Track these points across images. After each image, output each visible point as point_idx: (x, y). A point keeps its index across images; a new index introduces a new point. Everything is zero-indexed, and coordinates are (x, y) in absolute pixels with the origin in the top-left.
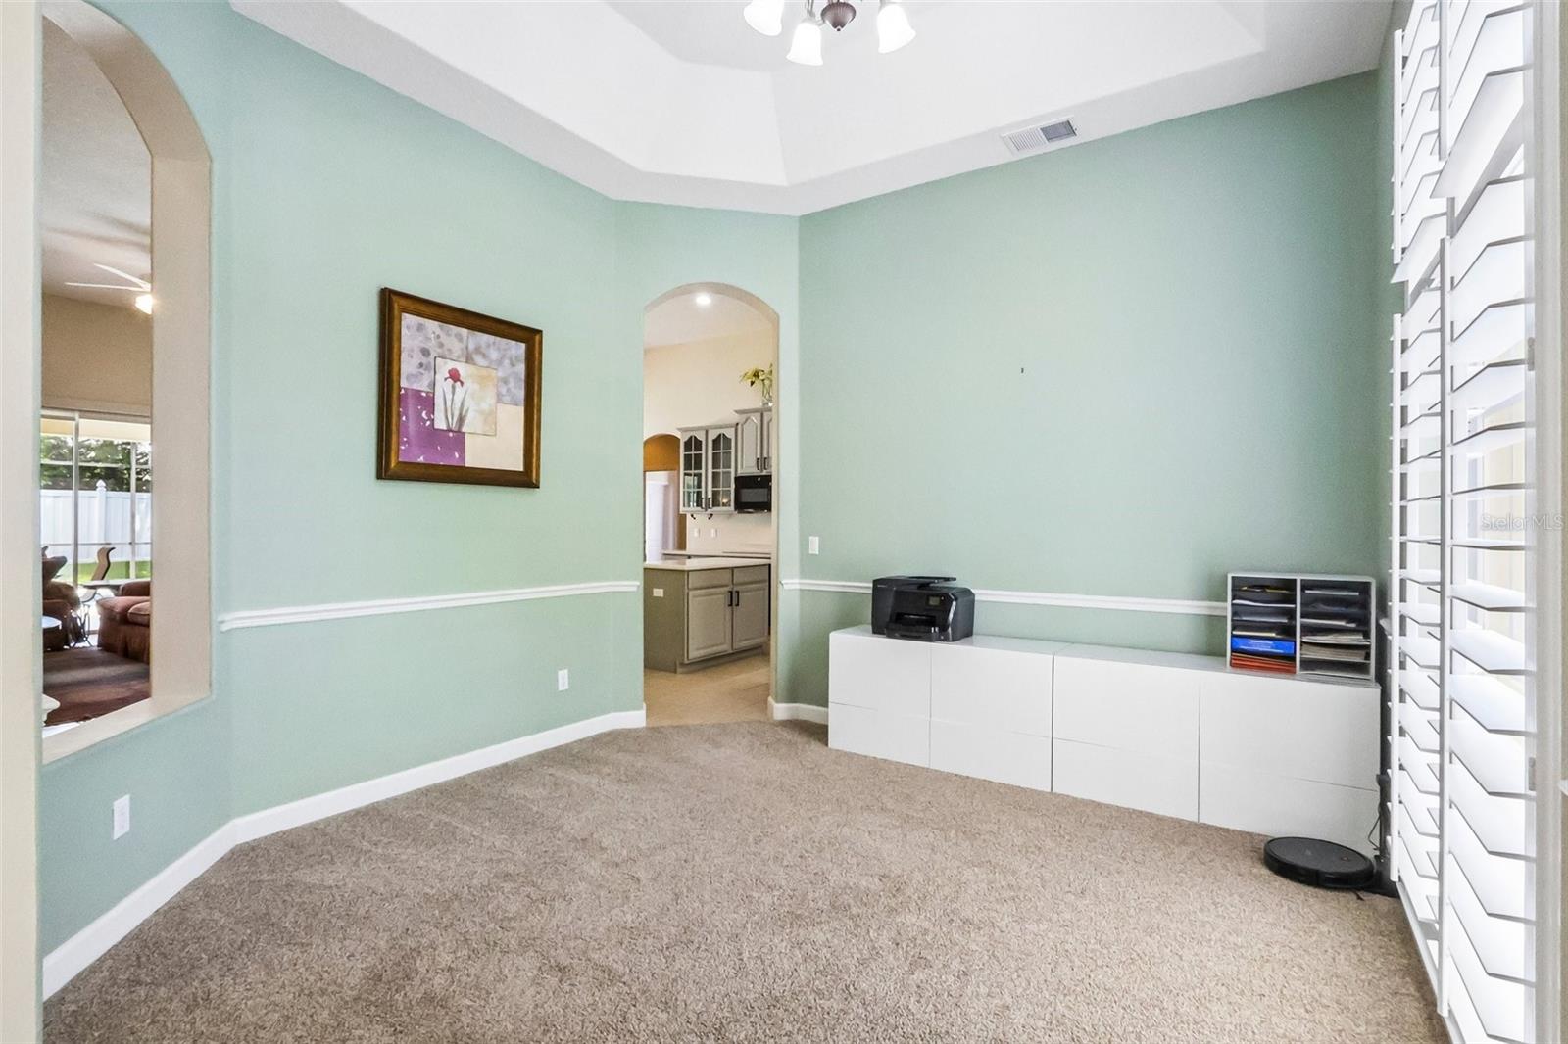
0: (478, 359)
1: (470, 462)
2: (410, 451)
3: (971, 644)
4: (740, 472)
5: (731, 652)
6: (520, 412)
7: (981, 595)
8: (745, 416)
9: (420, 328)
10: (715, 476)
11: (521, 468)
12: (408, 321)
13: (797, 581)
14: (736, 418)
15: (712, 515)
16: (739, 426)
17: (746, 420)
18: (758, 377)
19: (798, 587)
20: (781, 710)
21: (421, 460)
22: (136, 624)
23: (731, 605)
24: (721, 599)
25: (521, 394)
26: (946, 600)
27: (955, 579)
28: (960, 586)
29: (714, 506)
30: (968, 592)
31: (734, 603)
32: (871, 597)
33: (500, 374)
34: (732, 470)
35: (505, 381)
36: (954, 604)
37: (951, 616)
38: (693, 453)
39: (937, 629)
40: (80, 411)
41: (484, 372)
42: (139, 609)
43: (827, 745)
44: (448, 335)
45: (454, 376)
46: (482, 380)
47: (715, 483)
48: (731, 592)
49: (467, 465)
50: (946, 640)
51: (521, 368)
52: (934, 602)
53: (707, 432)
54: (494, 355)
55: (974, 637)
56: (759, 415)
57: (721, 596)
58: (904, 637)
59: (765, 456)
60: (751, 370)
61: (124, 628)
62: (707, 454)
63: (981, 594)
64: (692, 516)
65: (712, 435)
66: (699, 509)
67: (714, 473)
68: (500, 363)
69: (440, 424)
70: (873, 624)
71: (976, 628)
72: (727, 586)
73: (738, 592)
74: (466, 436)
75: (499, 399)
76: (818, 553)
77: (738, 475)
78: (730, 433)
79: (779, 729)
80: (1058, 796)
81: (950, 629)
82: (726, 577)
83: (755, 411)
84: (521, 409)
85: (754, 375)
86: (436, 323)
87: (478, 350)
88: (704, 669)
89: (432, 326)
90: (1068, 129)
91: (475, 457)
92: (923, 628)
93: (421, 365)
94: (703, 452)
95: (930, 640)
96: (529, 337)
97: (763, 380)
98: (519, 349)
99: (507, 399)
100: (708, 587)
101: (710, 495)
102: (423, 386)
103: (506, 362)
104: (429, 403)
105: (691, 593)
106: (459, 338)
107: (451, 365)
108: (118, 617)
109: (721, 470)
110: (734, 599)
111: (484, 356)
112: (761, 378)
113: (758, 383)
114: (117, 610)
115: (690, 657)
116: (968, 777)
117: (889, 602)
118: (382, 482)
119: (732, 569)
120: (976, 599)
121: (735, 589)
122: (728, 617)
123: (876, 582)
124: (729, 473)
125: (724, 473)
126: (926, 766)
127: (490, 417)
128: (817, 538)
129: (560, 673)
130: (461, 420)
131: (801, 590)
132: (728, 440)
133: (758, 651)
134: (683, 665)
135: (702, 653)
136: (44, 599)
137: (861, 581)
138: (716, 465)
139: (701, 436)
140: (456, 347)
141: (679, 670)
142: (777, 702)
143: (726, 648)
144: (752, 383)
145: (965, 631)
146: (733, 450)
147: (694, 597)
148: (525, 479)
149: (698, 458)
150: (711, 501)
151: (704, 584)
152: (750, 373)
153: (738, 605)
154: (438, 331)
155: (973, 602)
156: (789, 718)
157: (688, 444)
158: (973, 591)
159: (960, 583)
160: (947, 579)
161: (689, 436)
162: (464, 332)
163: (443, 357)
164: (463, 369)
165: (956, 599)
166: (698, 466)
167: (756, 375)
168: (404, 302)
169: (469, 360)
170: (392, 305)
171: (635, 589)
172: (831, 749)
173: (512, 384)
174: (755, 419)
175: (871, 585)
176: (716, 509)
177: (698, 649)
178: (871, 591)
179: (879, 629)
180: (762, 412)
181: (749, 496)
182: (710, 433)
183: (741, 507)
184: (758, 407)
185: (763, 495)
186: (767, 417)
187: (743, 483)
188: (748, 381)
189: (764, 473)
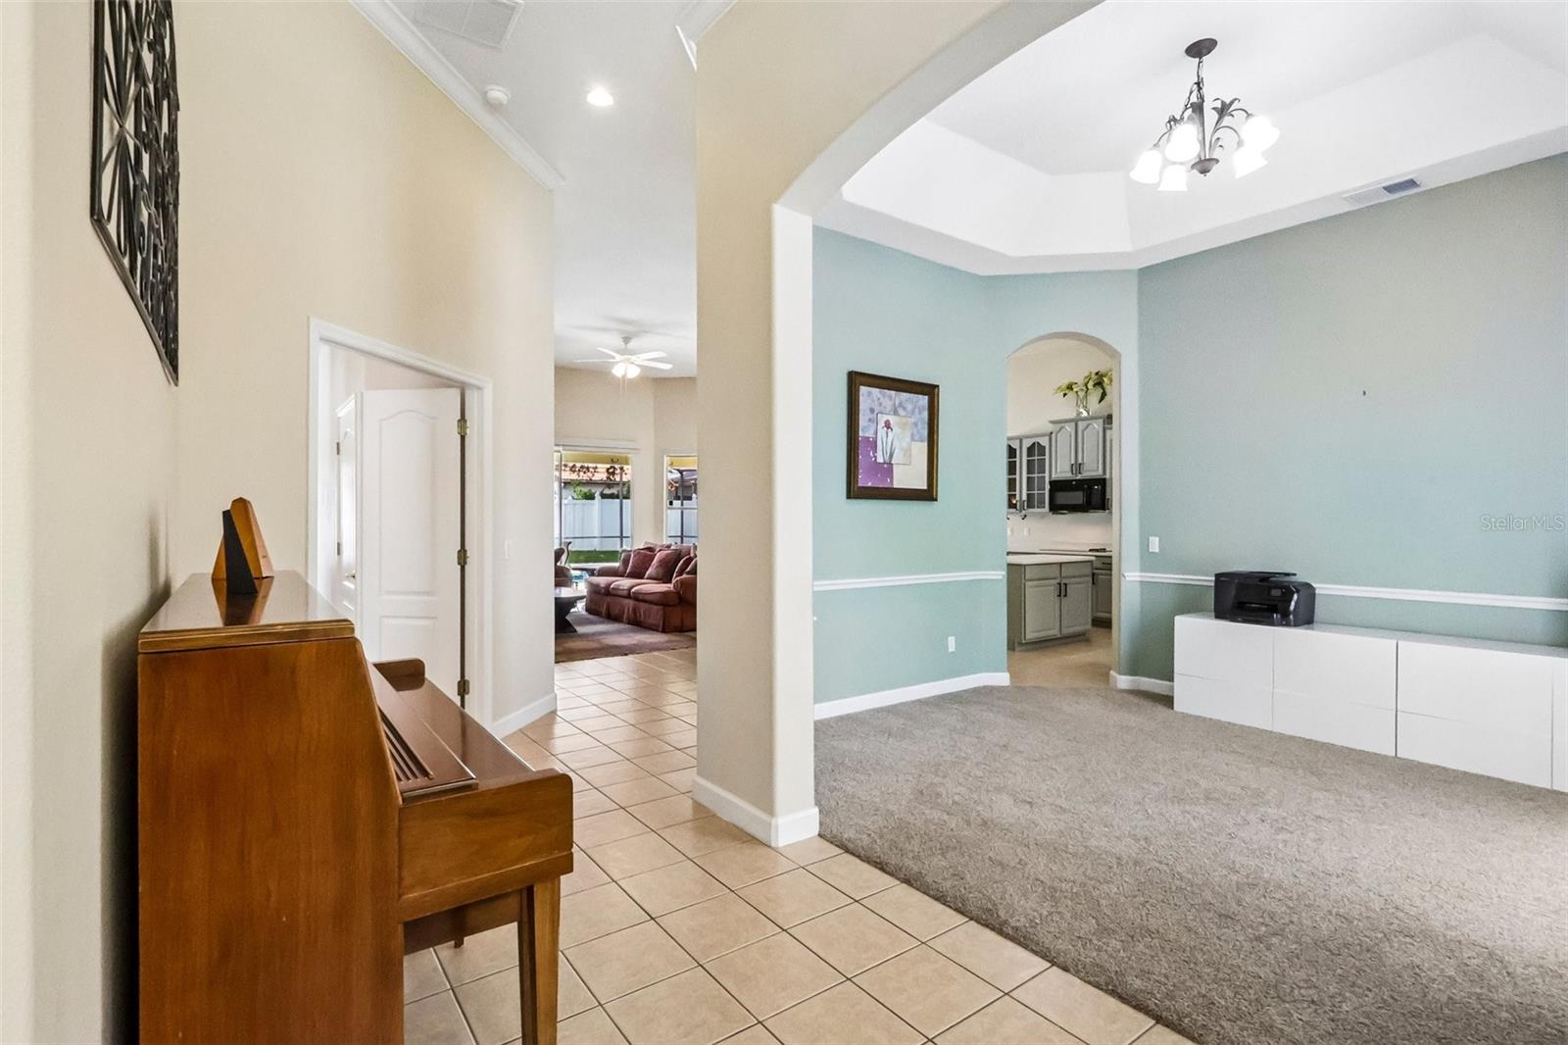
0: (901, 412)
1: (896, 485)
2: (864, 481)
3: (1313, 629)
4: (1054, 476)
5: (1059, 636)
6: (925, 445)
7: (1321, 589)
8: (1059, 426)
9: (869, 393)
10: (1030, 480)
11: (925, 487)
12: (863, 390)
13: (1138, 574)
14: (1050, 428)
15: (1026, 516)
16: (1053, 435)
17: (1060, 430)
18: (1072, 389)
19: (1138, 579)
20: (1123, 681)
21: (870, 484)
22: (614, 595)
23: (1060, 595)
24: (1052, 591)
25: (925, 433)
26: (1287, 591)
27: (1295, 575)
28: (1300, 580)
29: (1029, 507)
30: (1308, 586)
31: (1063, 594)
32: (1213, 589)
33: (913, 420)
34: (1047, 475)
35: (916, 424)
36: (1295, 597)
37: (1293, 603)
39: (1279, 616)
40: (563, 445)
41: (904, 420)
42: (619, 585)
43: (1173, 708)
44: (884, 396)
45: (888, 425)
46: (903, 426)
47: (1030, 486)
48: (1060, 584)
49: (895, 486)
50: (1288, 625)
51: (925, 414)
52: (1276, 593)
53: (1021, 441)
54: (910, 407)
55: (1315, 625)
56: (1073, 424)
57: (1052, 588)
58: (1245, 621)
59: (1080, 461)
60: (1066, 382)
61: (609, 599)
62: (1022, 460)
63: (1319, 588)
65: (1027, 444)
66: (1014, 510)
67: (1028, 478)
68: (913, 412)
69: (880, 460)
70: (1216, 610)
71: (1316, 619)
72: (1055, 578)
73: (1066, 584)
74: (894, 466)
75: (913, 439)
76: (1157, 551)
77: (1053, 479)
78: (1044, 442)
79: (1125, 695)
80: (1400, 759)
81: (1291, 617)
82: (1055, 572)
83: (1070, 421)
84: (926, 444)
85: (1068, 388)
86: (878, 390)
87: (900, 404)
88: (1037, 649)
89: (875, 391)
90: (1412, 183)
91: (899, 481)
92: (1266, 614)
93: (870, 420)
94: (1018, 459)
95: (1272, 624)
96: (930, 390)
97: (1077, 392)
98: (924, 400)
99: (917, 437)
100: (1039, 580)
101: (1024, 498)
102: (870, 434)
103: (917, 411)
104: (874, 445)
105: (1028, 584)
106: (890, 398)
107: (886, 418)
108: (603, 591)
109: (1036, 475)
110: (1062, 591)
111: (904, 409)
112: (1075, 390)
113: (1071, 395)
114: (603, 586)
115: (1027, 637)
116: (1311, 740)
117: (1231, 594)
118: (849, 501)
119: (1061, 564)
120: (1317, 592)
121: (1064, 581)
122: (1057, 605)
123: (1218, 576)
124: (1044, 478)
125: (1038, 478)
126: (1270, 729)
127: (907, 452)
128: (1157, 539)
129: (950, 638)
130: (891, 456)
131: (1141, 582)
132: (1042, 449)
133: (1082, 638)
134: (1021, 644)
135: (1036, 635)
136: (556, 577)
137: (1207, 576)
138: (1030, 470)
139: (1016, 444)
140: (888, 404)
141: (1017, 649)
142: (1120, 674)
143: (1055, 632)
144: (1065, 395)
145: (1307, 619)
146: (1047, 457)
147: (1030, 587)
148: (928, 495)
149: (1013, 465)
150: (1025, 503)
151: (1037, 577)
152: (1064, 386)
153: (1066, 596)
154: (879, 396)
155: (1314, 594)
156: (1131, 688)
158: (1314, 585)
159: (1301, 578)
160: (1288, 575)
162: (893, 393)
163: (882, 413)
164: (892, 419)
165: (1298, 591)
166: (1012, 472)
167: (1070, 387)
168: (863, 379)
169: (896, 413)
170: (856, 380)
171: (1001, 577)
172: (1177, 713)
173: (920, 426)
174: (1069, 428)
175: (1213, 578)
176: (1031, 510)
177: (1033, 632)
178: (1213, 584)
179: (1220, 614)
180: (1076, 421)
181: (1063, 498)
182: (1024, 441)
183: (1055, 508)
184: (1072, 417)
185: (1078, 497)
186: (1081, 425)
187: (1057, 486)
188: (1062, 394)
189: (1079, 477)
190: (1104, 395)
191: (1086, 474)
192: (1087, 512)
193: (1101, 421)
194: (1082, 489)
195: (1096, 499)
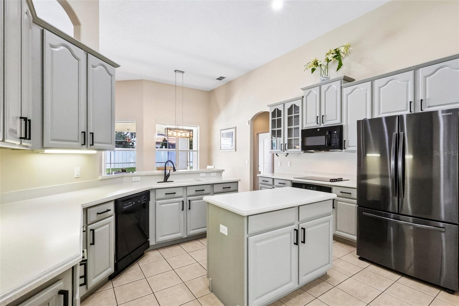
4: (305, 126)
8: (308, 91)
10: (289, 130)
14: (302, 93)
15: (288, 154)
16: (304, 98)
17: (309, 93)
18: (317, 65)
23: (297, 244)
24: (286, 239)
29: (289, 148)
31: (301, 239)
34: (300, 126)
38: (276, 118)
47: (289, 134)
53: (284, 104)
56: (318, 88)
59: (323, 114)
60: (312, 61)
62: (285, 118)
64: (277, 154)
65: (288, 106)
66: (280, 151)
67: (288, 128)
72: (293, 224)
73: (305, 229)
77: (304, 129)
78: (298, 103)
82: (292, 216)
83: (315, 87)
85: (315, 65)
94: (282, 117)
97: (321, 67)
101: (286, 142)
109: (293, 127)
110: (299, 237)
113: (318, 69)
124: (298, 128)
125: (295, 129)
132: (296, 108)
138: (290, 123)
139: (281, 108)
144: (313, 70)
146: (300, 114)
149: (279, 121)
150: (287, 145)
152: (312, 64)
153: (304, 242)
157: (273, 114)
161: (275, 109)
166: (279, 125)
174: (315, 91)
176: (290, 150)
180: (320, 86)
181: (310, 141)
182: (286, 104)
183: (306, 148)
184: (317, 83)
185: (321, 140)
186: (324, 88)
187: (307, 133)
188: (311, 69)
189: (322, 126)
190: (340, 65)
191: (329, 123)
192: (328, 151)
193: (339, 81)
194: (325, 134)
195: (335, 141)
